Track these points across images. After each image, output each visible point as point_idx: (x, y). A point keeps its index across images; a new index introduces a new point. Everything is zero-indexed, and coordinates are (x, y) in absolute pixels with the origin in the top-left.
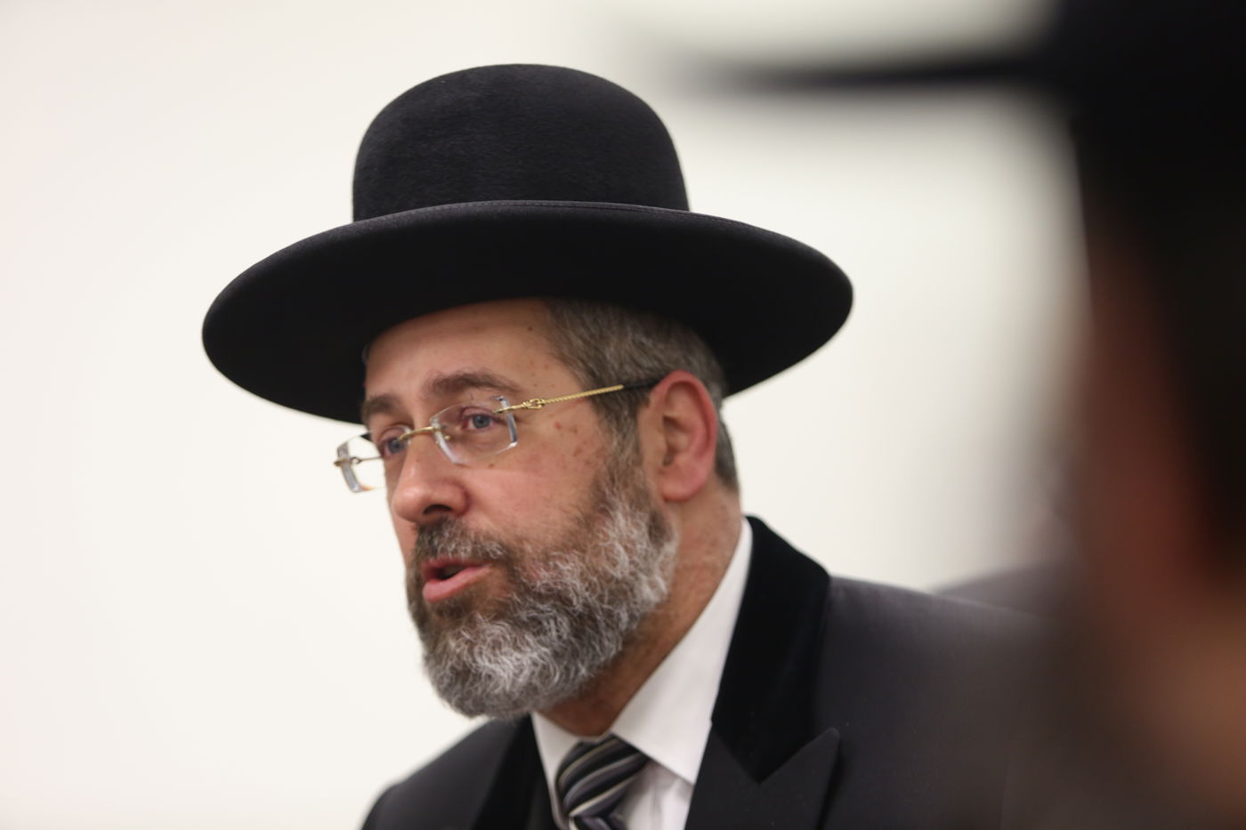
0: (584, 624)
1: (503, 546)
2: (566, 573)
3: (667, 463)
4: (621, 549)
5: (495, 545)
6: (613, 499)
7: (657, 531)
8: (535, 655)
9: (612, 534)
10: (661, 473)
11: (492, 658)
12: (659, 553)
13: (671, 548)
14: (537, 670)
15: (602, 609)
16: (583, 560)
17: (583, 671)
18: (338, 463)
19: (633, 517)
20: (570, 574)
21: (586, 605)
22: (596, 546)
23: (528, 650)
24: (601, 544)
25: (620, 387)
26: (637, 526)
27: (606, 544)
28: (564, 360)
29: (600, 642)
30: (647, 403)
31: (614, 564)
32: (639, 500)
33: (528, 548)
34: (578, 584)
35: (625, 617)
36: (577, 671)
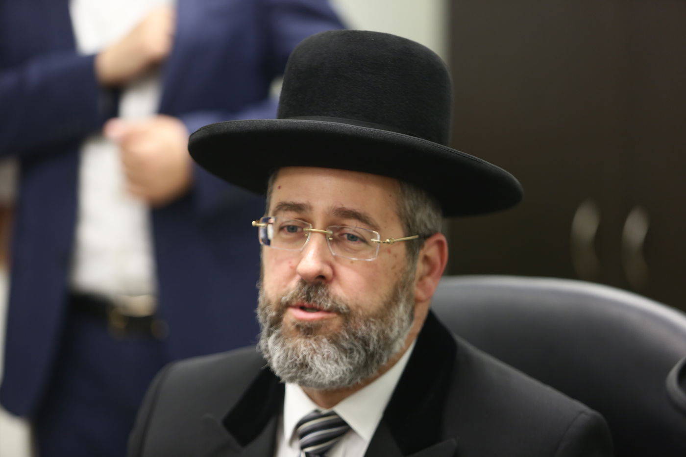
3: (421, 279)
4: (397, 325)
6: (401, 296)
7: (412, 317)
9: (396, 315)
10: (418, 283)
11: (323, 364)
13: (412, 326)
15: (379, 352)
16: (381, 325)
19: (406, 306)
20: (374, 331)
21: (374, 349)
23: (342, 365)
24: (390, 318)
26: (406, 313)
28: (400, 217)
31: (391, 330)
32: (410, 298)
34: (375, 337)
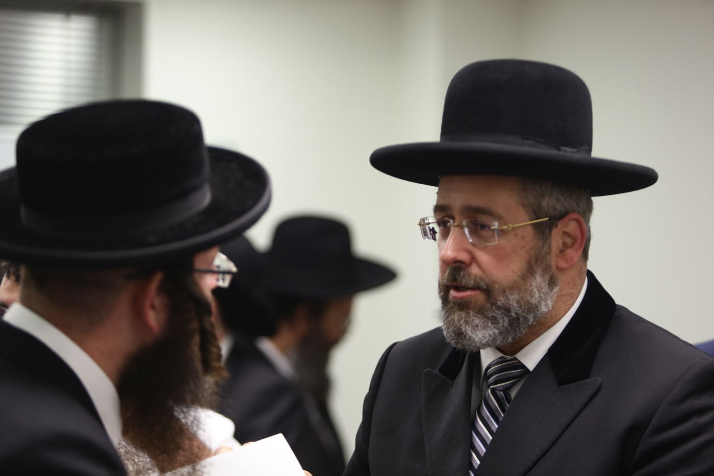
0: (515, 322)
1: (487, 285)
2: (511, 299)
3: (561, 252)
4: (537, 292)
5: (483, 283)
6: (536, 269)
7: (552, 283)
8: (491, 333)
9: (534, 284)
10: (557, 256)
11: (473, 332)
12: (551, 292)
13: (556, 290)
14: (491, 338)
15: (523, 315)
16: (519, 295)
17: (510, 339)
18: (420, 225)
19: (543, 276)
20: (513, 300)
21: (516, 314)
22: (526, 289)
23: (489, 330)
24: (528, 287)
25: (547, 219)
26: (545, 282)
27: (531, 288)
28: (524, 205)
29: (520, 329)
30: (557, 226)
32: (546, 269)
33: (497, 286)
34: (515, 305)
35: (532, 320)
36: (508, 339)
